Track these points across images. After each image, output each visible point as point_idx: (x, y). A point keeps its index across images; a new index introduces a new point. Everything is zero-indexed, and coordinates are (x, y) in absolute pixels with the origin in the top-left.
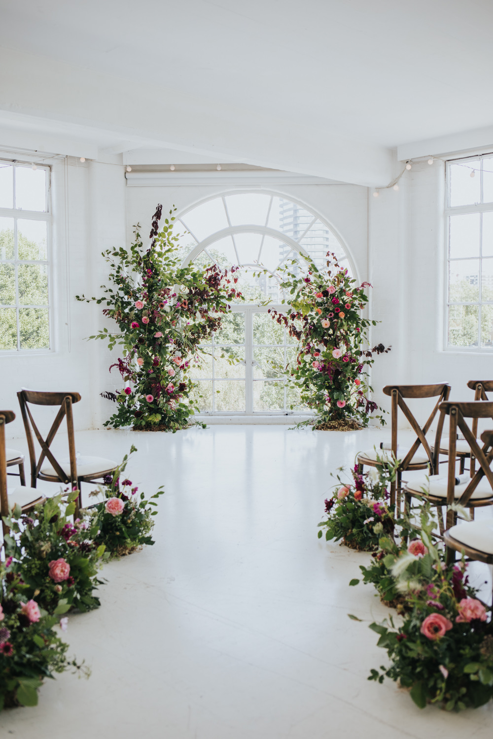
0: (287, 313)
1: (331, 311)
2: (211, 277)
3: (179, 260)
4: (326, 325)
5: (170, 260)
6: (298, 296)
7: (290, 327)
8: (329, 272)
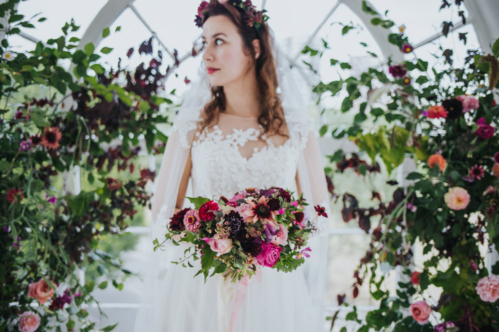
0: (328, 157)
1: (472, 162)
2: (140, 70)
3: (42, 20)
4: (459, 201)
5: (23, 21)
6: (361, 117)
7: (344, 200)
8: (448, 54)
